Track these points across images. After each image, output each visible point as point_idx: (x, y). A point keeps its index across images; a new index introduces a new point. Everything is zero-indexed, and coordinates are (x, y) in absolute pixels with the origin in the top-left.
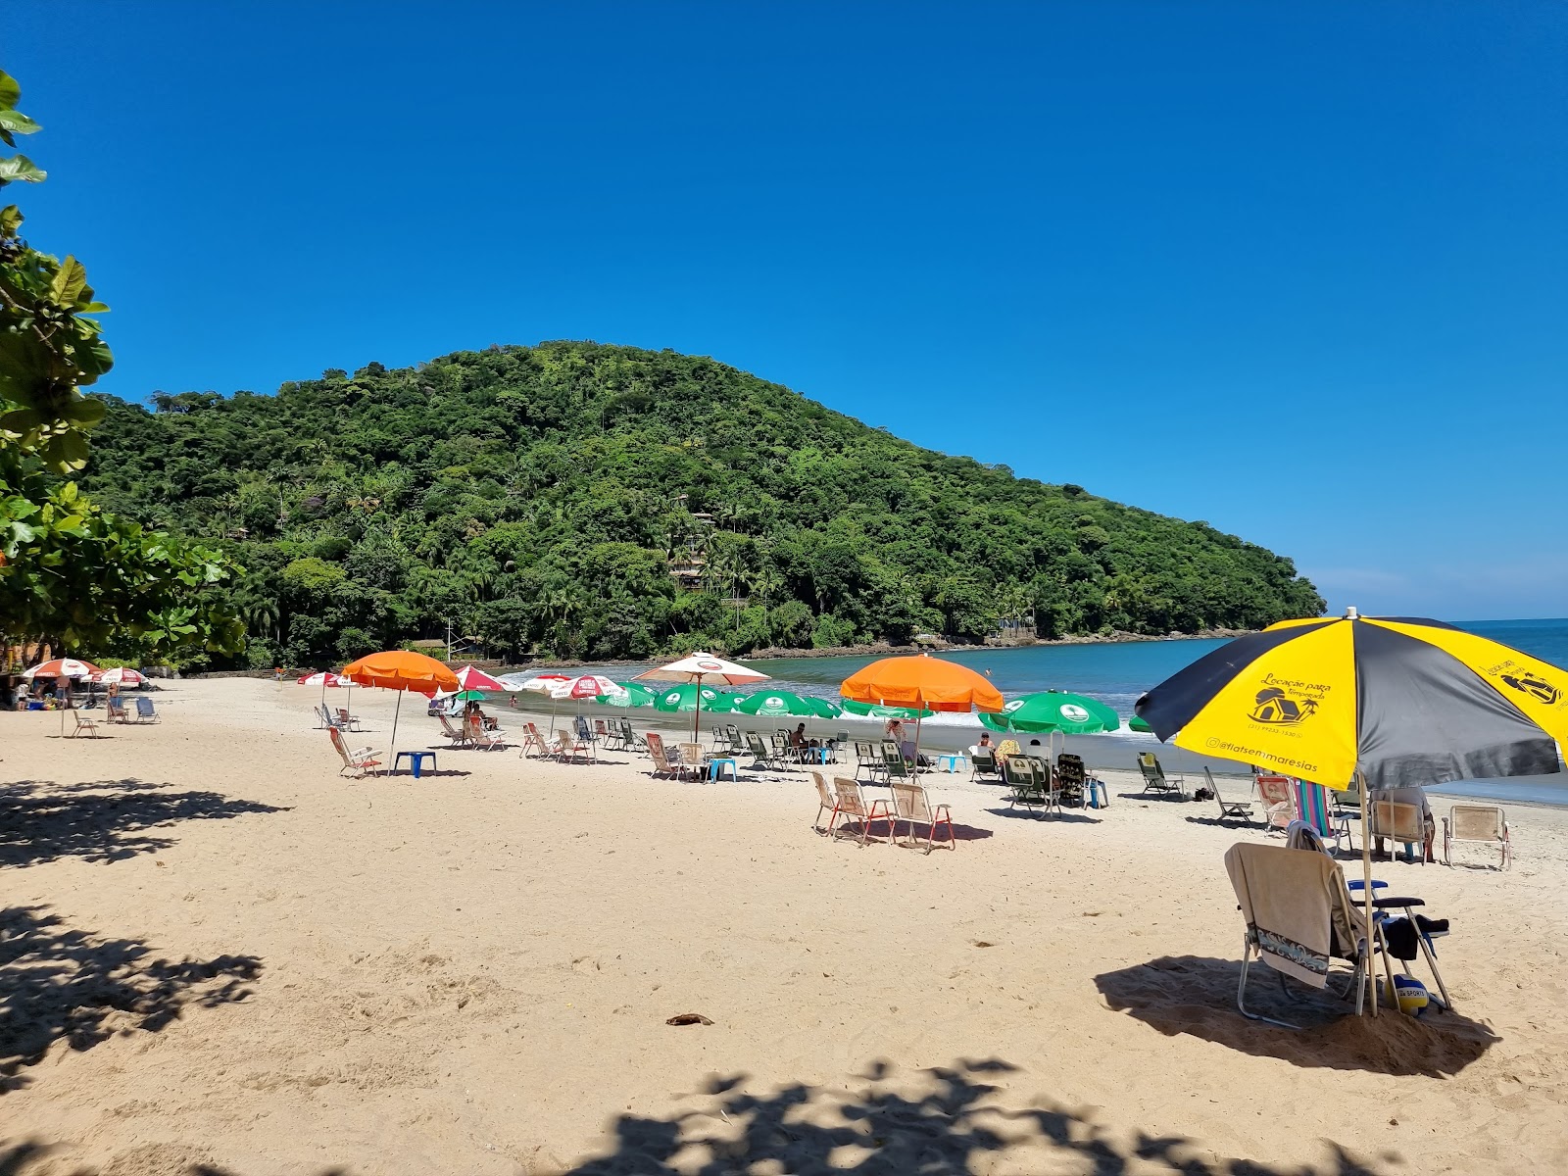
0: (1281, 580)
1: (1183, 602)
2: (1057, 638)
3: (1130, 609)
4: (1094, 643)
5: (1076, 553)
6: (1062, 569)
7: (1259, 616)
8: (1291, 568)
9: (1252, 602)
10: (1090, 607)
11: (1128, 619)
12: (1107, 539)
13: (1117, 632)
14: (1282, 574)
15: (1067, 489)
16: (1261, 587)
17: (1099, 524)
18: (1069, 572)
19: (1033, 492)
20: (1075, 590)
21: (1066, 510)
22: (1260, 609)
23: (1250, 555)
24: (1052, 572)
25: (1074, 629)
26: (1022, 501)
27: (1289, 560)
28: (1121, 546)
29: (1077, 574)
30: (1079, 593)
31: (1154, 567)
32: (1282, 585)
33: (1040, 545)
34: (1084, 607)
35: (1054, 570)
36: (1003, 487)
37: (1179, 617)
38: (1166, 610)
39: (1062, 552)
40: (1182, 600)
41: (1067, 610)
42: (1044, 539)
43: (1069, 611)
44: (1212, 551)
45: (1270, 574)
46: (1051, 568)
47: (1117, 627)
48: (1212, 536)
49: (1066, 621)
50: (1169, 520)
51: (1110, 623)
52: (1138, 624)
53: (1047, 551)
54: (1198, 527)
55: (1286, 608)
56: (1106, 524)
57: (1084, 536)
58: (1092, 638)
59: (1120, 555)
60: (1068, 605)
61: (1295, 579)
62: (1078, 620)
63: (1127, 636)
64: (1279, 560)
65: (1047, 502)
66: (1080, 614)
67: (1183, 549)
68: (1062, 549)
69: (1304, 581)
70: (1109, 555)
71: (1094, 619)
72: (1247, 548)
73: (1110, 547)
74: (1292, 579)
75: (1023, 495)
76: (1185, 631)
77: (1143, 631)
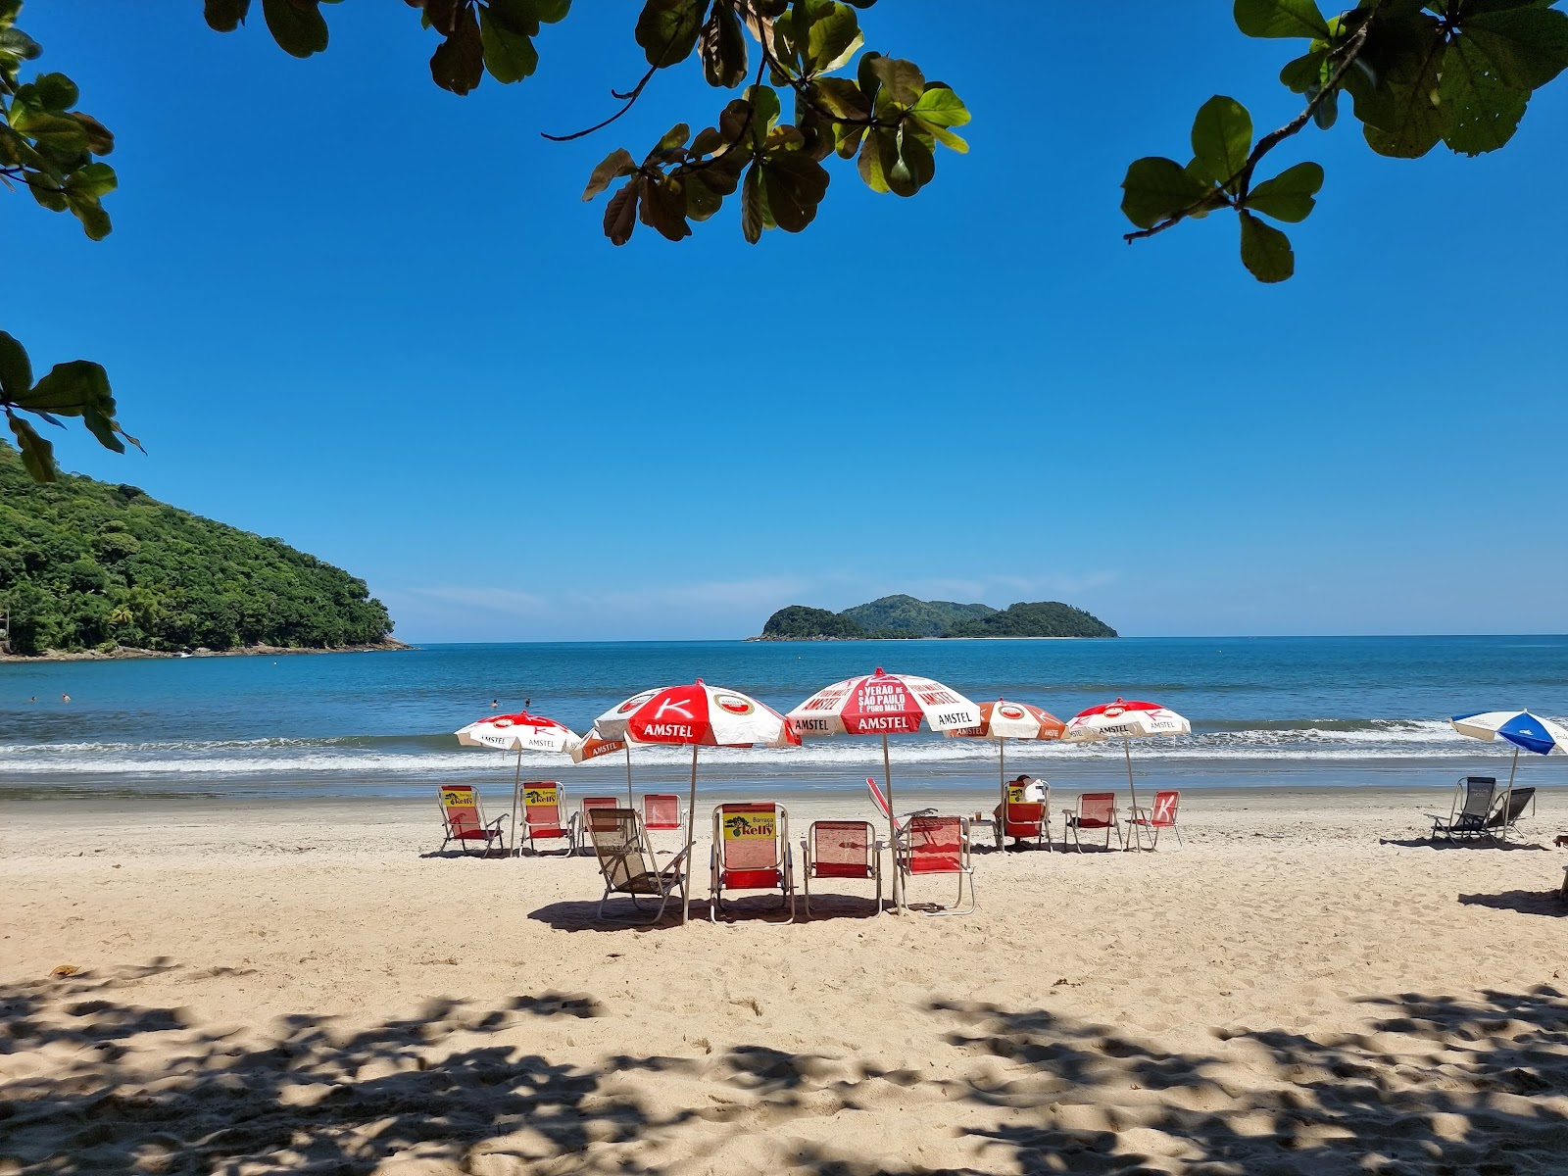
0: (349, 600)
1: (213, 618)
2: (34, 653)
3: (144, 623)
4: (85, 660)
5: (88, 562)
6: (64, 577)
7: (315, 634)
8: (363, 589)
9: (309, 620)
10: (86, 620)
11: (140, 634)
12: (134, 549)
13: (121, 648)
14: (353, 595)
15: (123, 489)
16: (323, 606)
17: (131, 532)
18: (72, 581)
19: (60, 488)
20: (73, 601)
21: (95, 513)
22: (317, 628)
23: (325, 574)
24: (50, 580)
25: (63, 644)
26: (43, 498)
27: (363, 581)
28: (149, 557)
29: (82, 584)
30: (76, 605)
31: (186, 581)
32: (349, 605)
33: (37, 549)
34: (78, 621)
35: (53, 578)
36: (18, 479)
37: (206, 635)
38: (190, 626)
39: (63, 558)
40: (212, 616)
41: (57, 623)
42: (44, 542)
43: (59, 624)
44: (279, 569)
45: (338, 594)
46: (50, 575)
47: (122, 643)
48: (285, 554)
49: (53, 636)
50: (242, 534)
51: (116, 638)
52: (154, 640)
53: (46, 556)
54: (270, 543)
55: (348, 627)
56: (141, 532)
57: (108, 543)
58: (87, 654)
59: (148, 566)
60: (60, 617)
61: (368, 600)
62: (69, 634)
63: (132, 652)
64: (353, 581)
65: (75, 502)
66: (72, 628)
67: (244, 565)
68: (68, 556)
69: (376, 603)
70: (135, 565)
71: (91, 633)
72: (323, 567)
73: (138, 557)
74: (364, 600)
75: (44, 491)
76: (212, 647)
77: (159, 647)
